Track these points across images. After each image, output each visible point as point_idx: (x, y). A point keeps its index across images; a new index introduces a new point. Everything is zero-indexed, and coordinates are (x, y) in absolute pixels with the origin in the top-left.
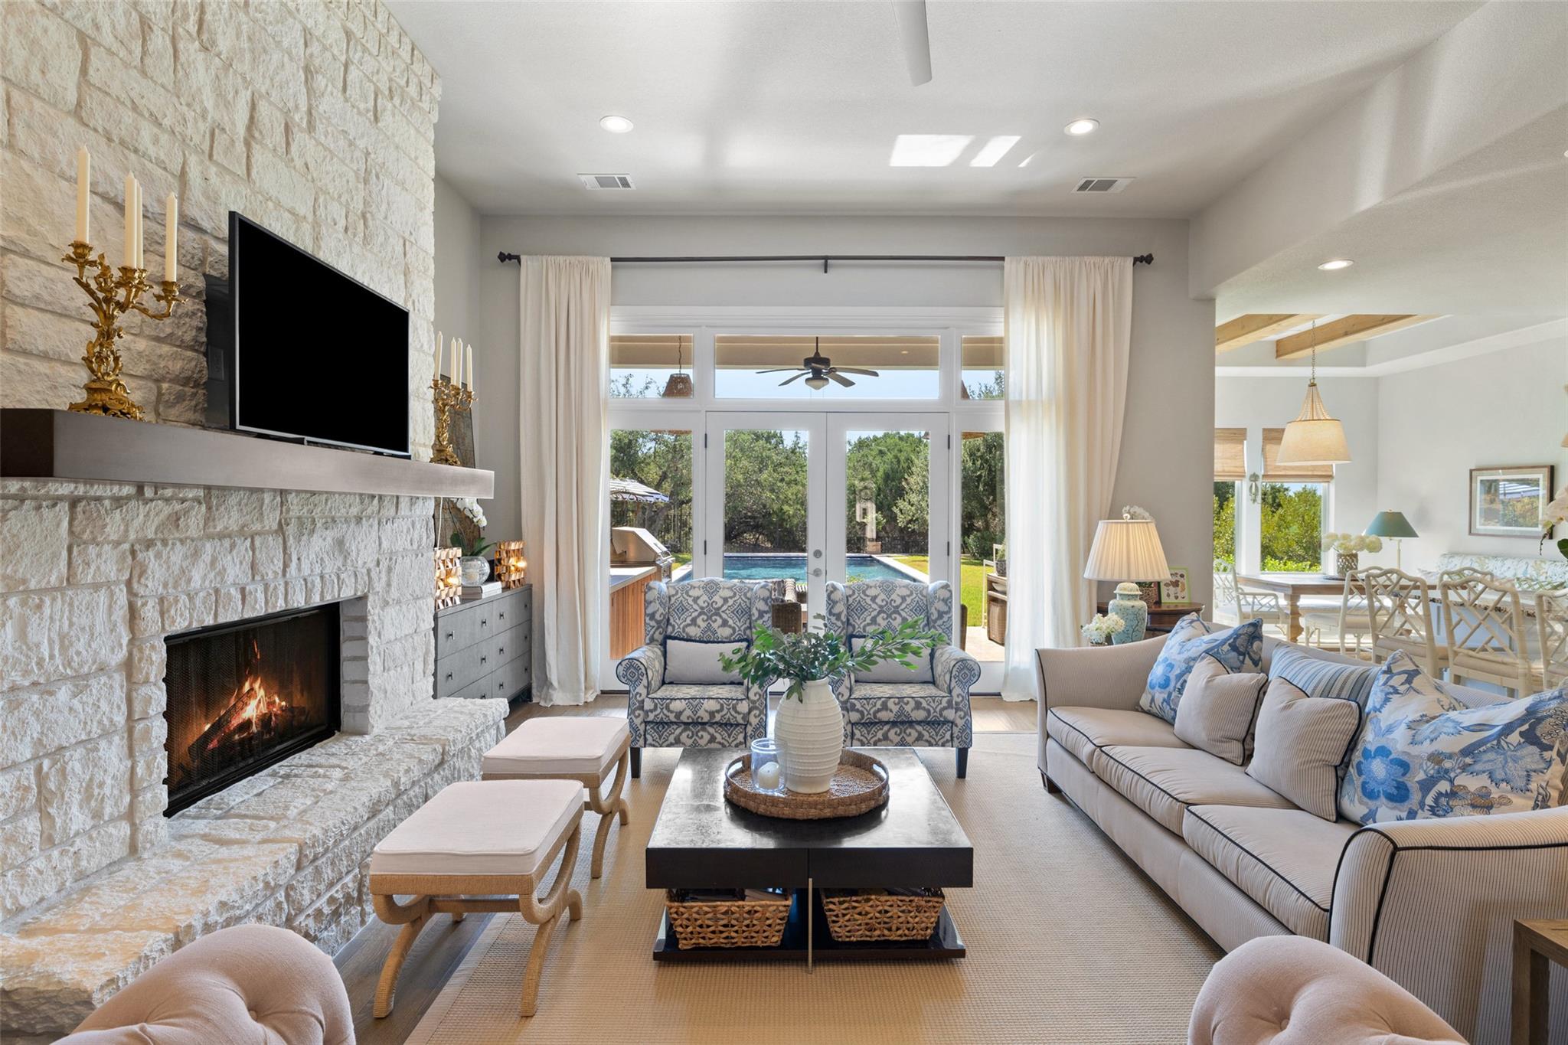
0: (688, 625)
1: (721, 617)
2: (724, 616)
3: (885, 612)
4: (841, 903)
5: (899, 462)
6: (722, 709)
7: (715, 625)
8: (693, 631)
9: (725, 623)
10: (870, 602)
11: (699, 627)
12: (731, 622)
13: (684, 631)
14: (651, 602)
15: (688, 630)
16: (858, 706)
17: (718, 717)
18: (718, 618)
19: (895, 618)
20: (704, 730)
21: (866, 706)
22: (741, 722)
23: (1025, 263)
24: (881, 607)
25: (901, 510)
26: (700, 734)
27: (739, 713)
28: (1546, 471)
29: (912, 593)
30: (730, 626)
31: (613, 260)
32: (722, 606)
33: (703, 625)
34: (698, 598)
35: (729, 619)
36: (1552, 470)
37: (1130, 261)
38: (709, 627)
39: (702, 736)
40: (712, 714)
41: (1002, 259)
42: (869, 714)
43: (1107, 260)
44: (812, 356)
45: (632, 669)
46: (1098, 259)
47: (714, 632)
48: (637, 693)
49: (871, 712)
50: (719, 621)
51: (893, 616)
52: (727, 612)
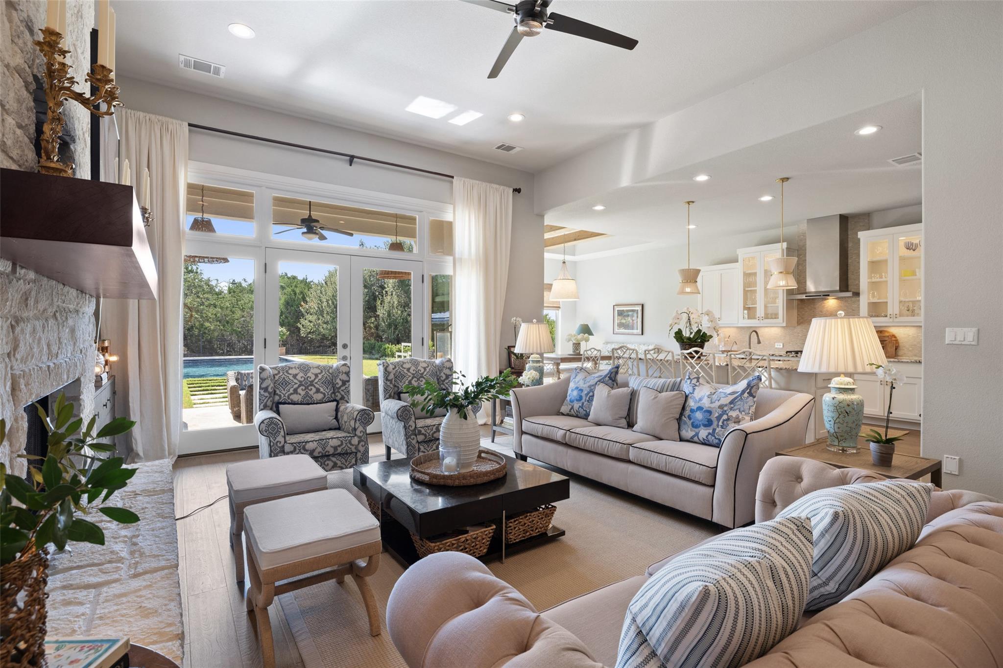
0: (292, 394)
1: (315, 387)
2: (317, 386)
3: (416, 377)
4: (515, 521)
5: (295, 294)
6: (342, 444)
7: (311, 393)
8: (295, 398)
9: (318, 391)
10: (406, 372)
11: (300, 394)
12: (322, 390)
13: (289, 398)
14: (265, 379)
15: (291, 397)
16: (423, 431)
17: (339, 450)
18: (313, 387)
19: (422, 381)
20: (329, 460)
21: (428, 431)
22: (354, 450)
23: (464, 181)
24: (413, 374)
25: (303, 326)
26: (326, 463)
27: (353, 445)
28: (641, 306)
29: (428, 366)
30: (322, 393)
31: (190, 125)
32: (315, 379)
33: (302, 393)
34: (296, 375)
35: (320, 388)
36: (643, 305)
37: (511, 190)
38: (307, 394)
39: (328, 464)
40: (335, 448)
41: (453, 177)
42: (429, 435)
43: (502, 187)
44: (307, 217)
45: (273, 425)
46: (498, 186)
47: (311, 397)
48: (278, 442)
49: (431, 434)
50: (314, 390)
51: (421, 379)
52: (319, 383)
